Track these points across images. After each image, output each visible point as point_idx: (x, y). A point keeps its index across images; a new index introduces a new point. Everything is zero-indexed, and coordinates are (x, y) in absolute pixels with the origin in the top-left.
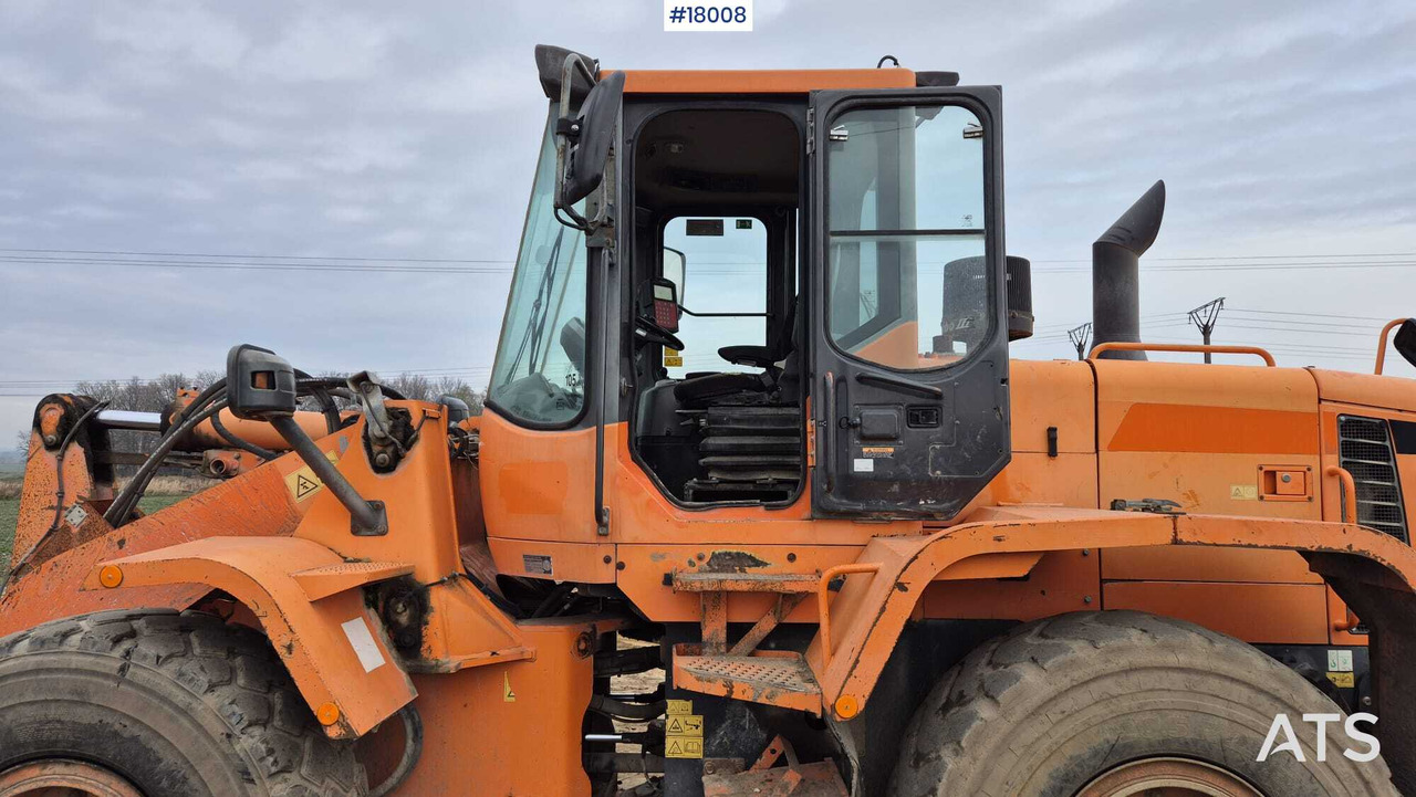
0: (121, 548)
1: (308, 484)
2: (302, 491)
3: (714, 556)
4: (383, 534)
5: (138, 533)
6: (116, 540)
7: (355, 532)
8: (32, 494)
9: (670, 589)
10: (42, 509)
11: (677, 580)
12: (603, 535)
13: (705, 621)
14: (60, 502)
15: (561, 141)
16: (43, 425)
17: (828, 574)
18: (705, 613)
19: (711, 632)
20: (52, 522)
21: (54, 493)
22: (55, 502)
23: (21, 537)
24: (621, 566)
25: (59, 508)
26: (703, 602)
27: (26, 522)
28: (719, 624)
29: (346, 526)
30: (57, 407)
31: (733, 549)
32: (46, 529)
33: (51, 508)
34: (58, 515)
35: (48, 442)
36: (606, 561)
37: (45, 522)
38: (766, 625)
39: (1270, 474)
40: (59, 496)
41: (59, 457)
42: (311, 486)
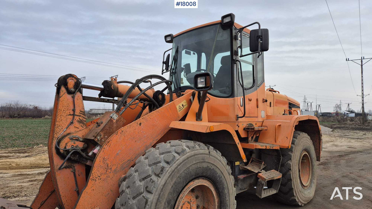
0: (140, 126)
1: (181, 108)
3: (249, 124)
4: (201, 120)
5: (144, 121)
6: (139, 123)
7: (197, 120)
8: (62, 110)
9: (244, 131)
10: (66, 115)
11: (254, 128)
12: (237, 120)
13: (249, 136)
14: (74, 113)
15: (260, 40)
16: (69, 85)
17: (277, 126)
18: (249, 135)
19: (250, 139)
20: (71, 120)
21: (71, 109)
22: (72, 113)
23: (58, 126)
24: (239, 127)
25: (74, 115)
26: (249, 133)
27: (60, 120)
28: (251, 137)
29: (195, 119)
30: (74, 79)
31: (250, 123)
32: (68, 123)
33: (70, 115)
34: (74, 117)
35: (72, 91)
36: (237, 125)
37: (68, 120)
38: (254, 137)
39: (285, 110)
40: (74, 111)
41: (74, 97)
42: (181, 109)
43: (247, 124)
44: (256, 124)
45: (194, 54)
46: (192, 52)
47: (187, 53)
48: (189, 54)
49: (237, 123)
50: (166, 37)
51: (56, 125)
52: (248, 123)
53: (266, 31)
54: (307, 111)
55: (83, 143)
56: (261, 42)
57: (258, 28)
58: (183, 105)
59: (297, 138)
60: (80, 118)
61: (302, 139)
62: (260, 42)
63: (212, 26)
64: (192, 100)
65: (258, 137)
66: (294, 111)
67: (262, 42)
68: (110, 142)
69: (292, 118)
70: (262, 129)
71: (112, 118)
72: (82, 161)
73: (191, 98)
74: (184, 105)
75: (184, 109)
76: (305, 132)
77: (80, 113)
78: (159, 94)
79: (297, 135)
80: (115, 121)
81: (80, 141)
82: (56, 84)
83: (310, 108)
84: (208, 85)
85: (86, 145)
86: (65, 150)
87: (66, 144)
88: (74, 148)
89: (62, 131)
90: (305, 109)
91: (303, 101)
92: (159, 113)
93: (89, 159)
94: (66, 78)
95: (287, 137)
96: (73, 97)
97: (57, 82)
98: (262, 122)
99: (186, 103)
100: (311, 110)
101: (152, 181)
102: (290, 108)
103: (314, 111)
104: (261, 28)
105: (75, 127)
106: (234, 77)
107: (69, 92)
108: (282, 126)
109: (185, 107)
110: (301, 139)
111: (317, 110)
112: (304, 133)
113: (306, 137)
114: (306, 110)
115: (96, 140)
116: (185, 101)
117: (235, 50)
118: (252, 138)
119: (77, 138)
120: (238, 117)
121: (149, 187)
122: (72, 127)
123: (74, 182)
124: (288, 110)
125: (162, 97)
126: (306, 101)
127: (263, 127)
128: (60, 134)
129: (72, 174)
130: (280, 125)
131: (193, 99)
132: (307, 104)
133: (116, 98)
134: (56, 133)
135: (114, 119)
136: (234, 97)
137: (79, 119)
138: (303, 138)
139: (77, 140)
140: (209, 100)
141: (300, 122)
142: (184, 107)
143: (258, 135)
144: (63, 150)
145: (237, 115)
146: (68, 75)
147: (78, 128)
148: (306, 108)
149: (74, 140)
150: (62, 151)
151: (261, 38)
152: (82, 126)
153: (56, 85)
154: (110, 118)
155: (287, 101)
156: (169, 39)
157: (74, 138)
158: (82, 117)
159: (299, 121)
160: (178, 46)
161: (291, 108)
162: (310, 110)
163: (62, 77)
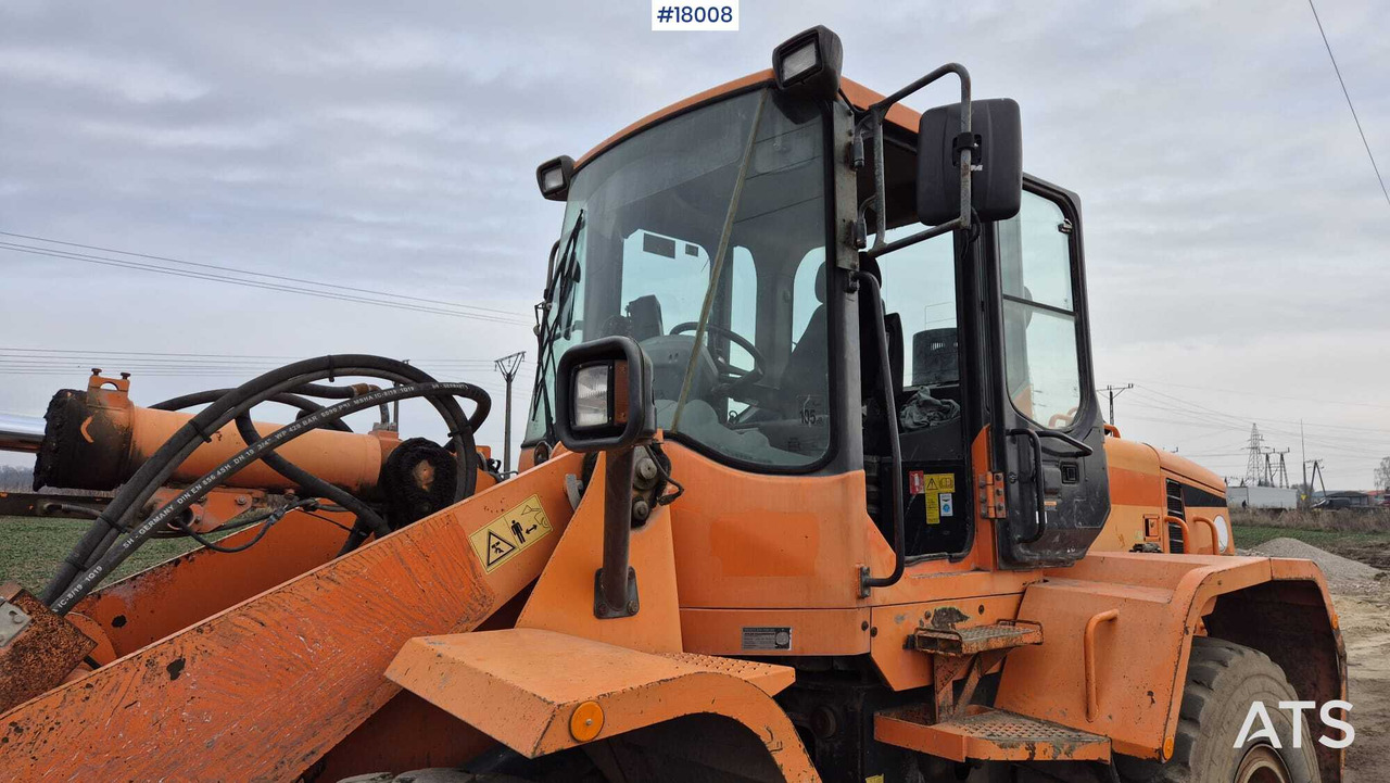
0: (174, 676)
1: (502, 546)
2: (494, 555)
3: (937, 613)
4: (631, 613)
5: (211, 645)
6: (163, 662)
7: (600, 613)
9: (909, 652)
11: (959, 643)
12: (862, 597)
13: (938, 684)
15: (967, 157)
17: (1093, 624)
18: (940, 675)
19: (944, 695)
24: (874, 633)
26: (937, 663)
28: (950, 686)
29: (589, 606)
31: (947, 605)
36: (864, 627)
38: (973, 680)
39: (1147, 521)
42: (505, 548)
43: (927, 617)
44: (981, 610)
45: (692, 251)
46: (680, 245)
47: (650, 246)
48: (669, 251)
49: (862, 616)
50: (544, 171)
52: (932, 608)
53: (1005, 114)
54: (1266, 484)
56: (973, 168)
57: (957, 99)
58: (516, 528)
59: (1214, 685)
61: (1238, 691)
62: (966, 166)
63: (729, 103)
64: (573, 494)
65: (997, 676)
66: (1196, 520)
67: (980, 168)
69: (1182, 575)
70: (1010, 644)
73: (572, 484)
74: (524, 526)
75: (521, 546)
76: (1257, 646)
78: (415, 461)
79: (1211, 665)
83: (1278, 473)
84: (621, 418)
90: (1256, 476)
91: (1248, 444)
95: (1150, 693)
98: (1014, 599)
99: (541, 515)
100: (1284, 484)
102: (1175, 506)
103: (1294, 487)
104: (975, 96)
106: (843, 361)
108: (1120, 622)
109: (530, 539)
110: (1236, 688)
111: (1309, 481)
112: (1249, 652)
113: (1259, 675)
114: (1263, 480)
116: (534, 502)
117: (851, 222)
118: (959, 687)
120: (866, 583)
124: (1166, 520)
125: (436, 477)
126: (1261, 444)
127: (1020, 628)
130: (1112, 620)
131: (582, 492)
132: (1264, 457)
136: (847, 470)
138: (1246, 684)
140: (678, 494)
141: (1224, 601)
142: (522, 540)
143: (994, 669)
145: (863, 572)
148: (1262, 474)
151: (972, 150)
155: (1157, 472)
159: (1220, 597)
160: (582, 213)
161: (1181, 509)
162: (1276, 481)
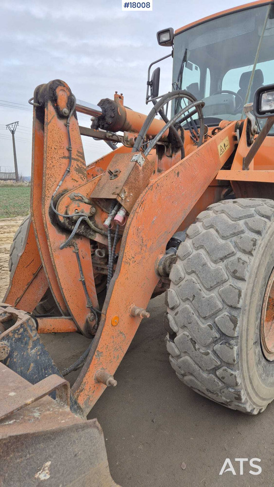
0: (178, 176)
1: (222, 150)
2: (221, 152)
5: (183, 169)
7: (244, 169)
8: (53, 148)
10: (60, 158)
14: (70, 154)
16: (59, 100)
20: (66, 166)
21: (65, 148)
22: (67, 154)
23: (50, 176)
25: (70, 158)
27: (51, 166)
29: (241, 167)
30: (65, 89)
32: (63, 171)
33: (64, 157)
34: (70, 162)
35: (65, 113)
37: (62, 166)
40: (69, 150)
41: (68, 124)
50: (160, 34)
51: (46, 175)
55: (90, 206)
58: (224, 145)
60: (78, 163)
64: (238, 135)
68: (144, 203)
71: (136, 162)
72: (89, 235)
73: (238, 132)
74: (226, 145)
75: (225, 151)
77: (77, 155)
78: (178, 129)
80: (141, 168)
81: (85, 203)
82: (31, 100)
85: (94, 209)
86: (66, 217)
87: (67, 207)
88: (79, 214)
89: (56, 185)
92: (198, 156)
93: (98, 233)
94: (54, 88)
96: (66, 125)
97: (33, 96)
99: (228, 142)
101: (241, 261)
105: (72, 179)
107: (61, 116)
109: (227, 148)
115: (119, 199)
116: (227, 138)
119: (80, 198)
121: (239, 270)
122: (68, 178)
123: (78, 268)
125: (182, 134)
128: (54, 191)
129: (75, 255)
133: (120, 133)
134: (48, 189)
135: (140, 165)
137: (77, 165)
139: (81, 200)
144: (64, 217)
146: (57, 82)
147: (77, 181)
149: (77, 200)
150: (62, 220)
152: (81, 178)
153: (32, 102)
154: (132, 164)
156: (165, 38)
157: (77, 198)
158: (81, 161)
160: (186, 49)
163: (42, 85)
